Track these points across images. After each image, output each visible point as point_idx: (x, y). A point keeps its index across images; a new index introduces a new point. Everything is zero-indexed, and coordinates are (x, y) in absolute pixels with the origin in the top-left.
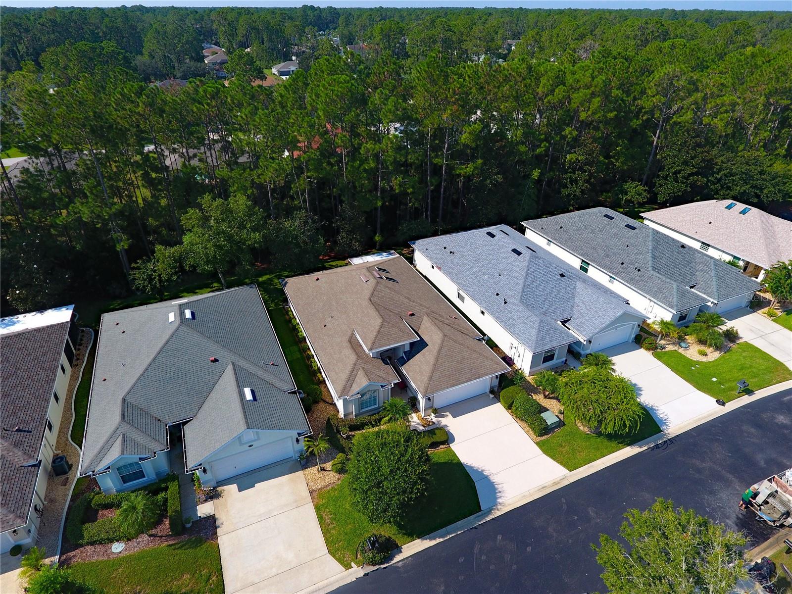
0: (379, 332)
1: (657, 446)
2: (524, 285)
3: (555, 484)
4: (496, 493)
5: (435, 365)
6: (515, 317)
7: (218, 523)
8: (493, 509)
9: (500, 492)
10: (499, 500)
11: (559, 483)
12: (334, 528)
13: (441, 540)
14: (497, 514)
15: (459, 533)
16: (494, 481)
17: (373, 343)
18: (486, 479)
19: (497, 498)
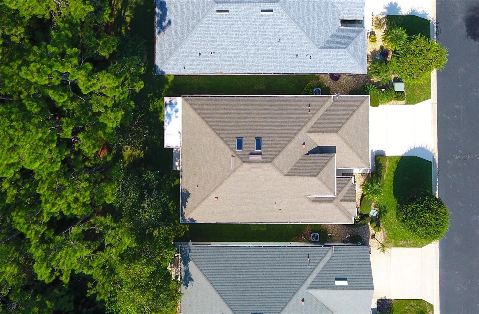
0: (324, 183)
1: (437, 35)
2: (306, 33)
3: (434, 112)
4: (426, 149)
5: (354, 151)
6: (328, 61)
7: (383, 298)
8: (433, 157)
9: (426, 147)
10: (430, 150)
11: (434, 110)
12: (410, 241)
13: (437, 191)
14: (436, 156)
15: (437, 180)
16: (419, 146)
17: (331, 190)
18: (415, 149)
19: (429, 151)
